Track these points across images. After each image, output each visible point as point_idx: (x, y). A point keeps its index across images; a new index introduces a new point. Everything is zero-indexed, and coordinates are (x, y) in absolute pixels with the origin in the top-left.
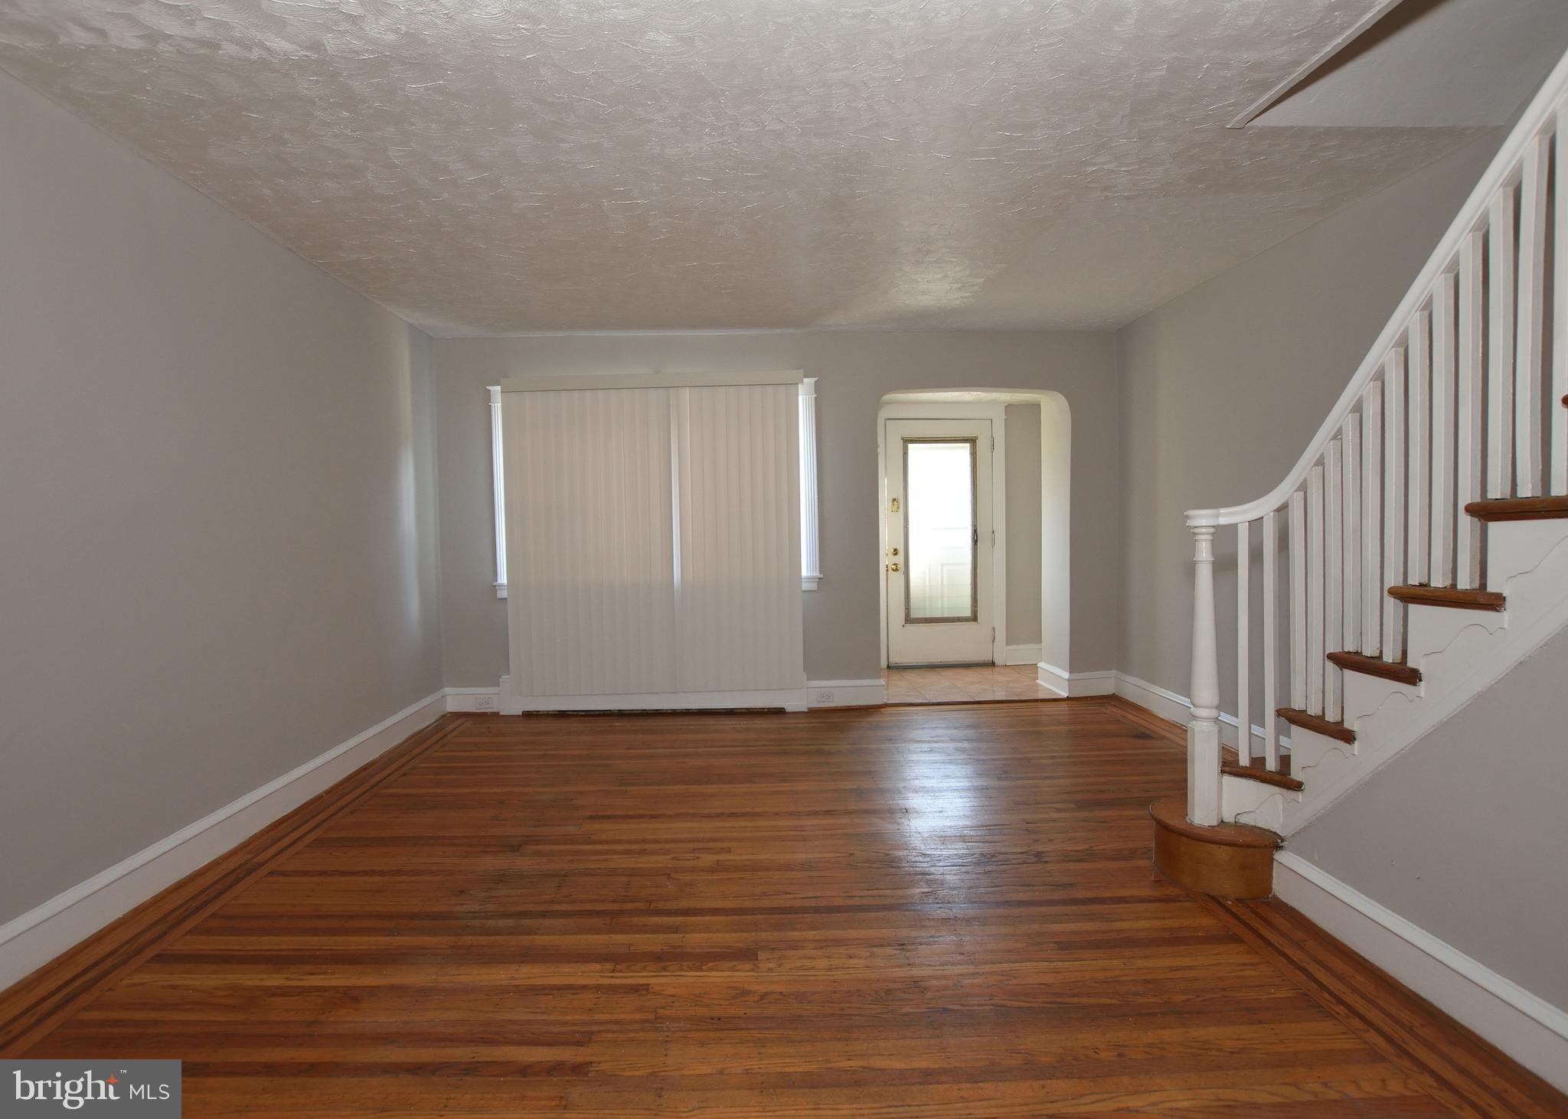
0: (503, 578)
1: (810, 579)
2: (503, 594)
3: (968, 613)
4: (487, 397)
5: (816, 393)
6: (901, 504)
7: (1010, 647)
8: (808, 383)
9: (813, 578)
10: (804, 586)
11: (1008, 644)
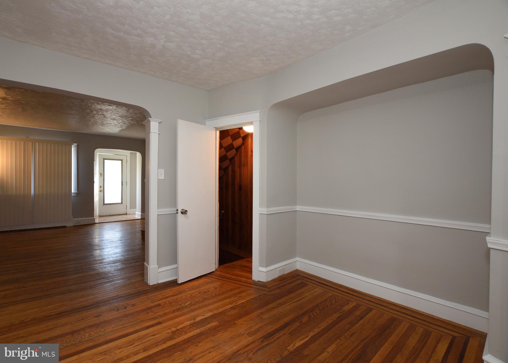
1: (74, 193)
3: (120, 202)
5: (77, 147)
6: (102, 175)
7: (130, 210)
8: (75, 145)
9: (75, 193)
10: (73, 195)
11: (130, 209)
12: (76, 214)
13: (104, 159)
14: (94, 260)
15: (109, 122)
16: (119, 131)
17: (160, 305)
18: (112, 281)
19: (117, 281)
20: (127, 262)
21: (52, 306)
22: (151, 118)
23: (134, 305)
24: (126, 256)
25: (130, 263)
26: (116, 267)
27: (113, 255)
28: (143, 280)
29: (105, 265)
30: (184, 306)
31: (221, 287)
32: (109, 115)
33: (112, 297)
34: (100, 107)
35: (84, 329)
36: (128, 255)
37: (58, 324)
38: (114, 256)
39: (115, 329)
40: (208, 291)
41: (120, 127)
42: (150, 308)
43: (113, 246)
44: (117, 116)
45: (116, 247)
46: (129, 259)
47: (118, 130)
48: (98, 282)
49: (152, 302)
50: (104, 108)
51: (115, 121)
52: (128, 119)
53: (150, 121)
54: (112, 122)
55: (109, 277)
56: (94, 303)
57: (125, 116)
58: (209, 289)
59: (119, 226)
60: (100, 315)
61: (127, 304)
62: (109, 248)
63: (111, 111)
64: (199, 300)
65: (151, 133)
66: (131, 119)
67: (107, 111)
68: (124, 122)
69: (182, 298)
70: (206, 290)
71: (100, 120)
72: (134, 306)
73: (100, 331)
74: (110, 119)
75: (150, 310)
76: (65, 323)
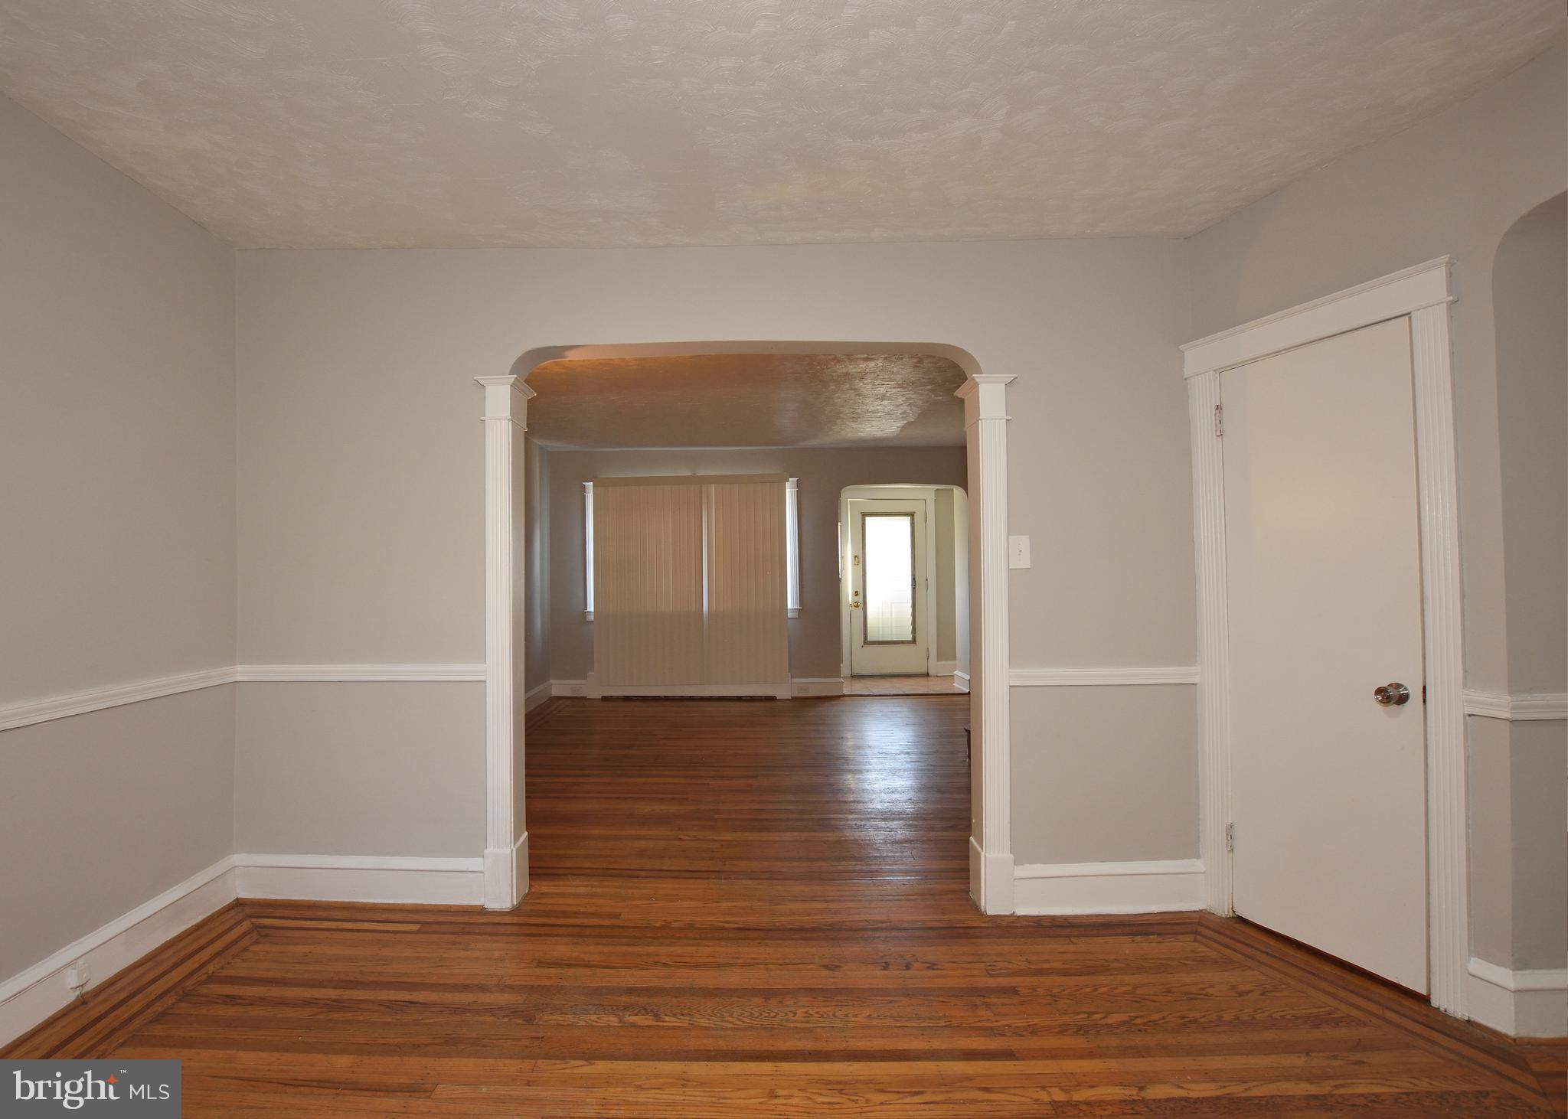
0: (591, 607)
1: (793, 609)
2: (592, 618)
3: (909, 637)
4: (583, 489)
5: (798, 487)
6: (860, 559)
7: (939, 663)
8: (793, 481)
9: (795, 609)
10: (790, 615)
11: (938, 661)
12: (798, 667)
13: (864, 515)
14: (835, 799)
15: (871, 408)
16: (901, 431)
17: (1013, 991)
18: (877, 871)
19: (891, 876)
20: (921, 823)
21: (730, 904)
22: (982, 374)
23: (932, 966)
24: (921, 805)
25: (931, 829)
26: (890, 834)
27: (883, 795)
28: (967, 891)
29: (861, 820)
30: (1103, 1022)
31: (1263, 994)
32: (869, 386)
33: (874, 921)
34: (844, 370)
35: (793, 993)
36: (925, 801)
37: (737, 958)
38: (887, 797)
39: (875, 1022)
40: (1205, 995)
41: (900, 416)
42: (981, 992)
43: (887, 767)
44: (891, 388)
45: (894, 772)
46: (926, 814)
47: (898, 427)
48: (840, 867)
49: (990, 972)
50: (854, 370)
51: (885, 402)
52: (922, 390)
53: (976, 383)
54: (878, 407)
55: (869, 858)
56: (825, 925)
57: (913, 383)
58: (1211, 987)
59: (905, 710)
60: (837, 967)
61: (914, 956)
62: (875, 770)
63: (873, 376)
64: (1164, 1018)
65: (981, 420)
66: (929, 387)
67: (862, 376)
68: (912, 401)
69: (1096, 990)
70: (1194, 989)
71: (848, 407)
72: (933, 969)
73: (834, 1015)
74: (872, 399)
75: (981, 998)
76: (752, 958)
